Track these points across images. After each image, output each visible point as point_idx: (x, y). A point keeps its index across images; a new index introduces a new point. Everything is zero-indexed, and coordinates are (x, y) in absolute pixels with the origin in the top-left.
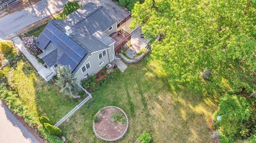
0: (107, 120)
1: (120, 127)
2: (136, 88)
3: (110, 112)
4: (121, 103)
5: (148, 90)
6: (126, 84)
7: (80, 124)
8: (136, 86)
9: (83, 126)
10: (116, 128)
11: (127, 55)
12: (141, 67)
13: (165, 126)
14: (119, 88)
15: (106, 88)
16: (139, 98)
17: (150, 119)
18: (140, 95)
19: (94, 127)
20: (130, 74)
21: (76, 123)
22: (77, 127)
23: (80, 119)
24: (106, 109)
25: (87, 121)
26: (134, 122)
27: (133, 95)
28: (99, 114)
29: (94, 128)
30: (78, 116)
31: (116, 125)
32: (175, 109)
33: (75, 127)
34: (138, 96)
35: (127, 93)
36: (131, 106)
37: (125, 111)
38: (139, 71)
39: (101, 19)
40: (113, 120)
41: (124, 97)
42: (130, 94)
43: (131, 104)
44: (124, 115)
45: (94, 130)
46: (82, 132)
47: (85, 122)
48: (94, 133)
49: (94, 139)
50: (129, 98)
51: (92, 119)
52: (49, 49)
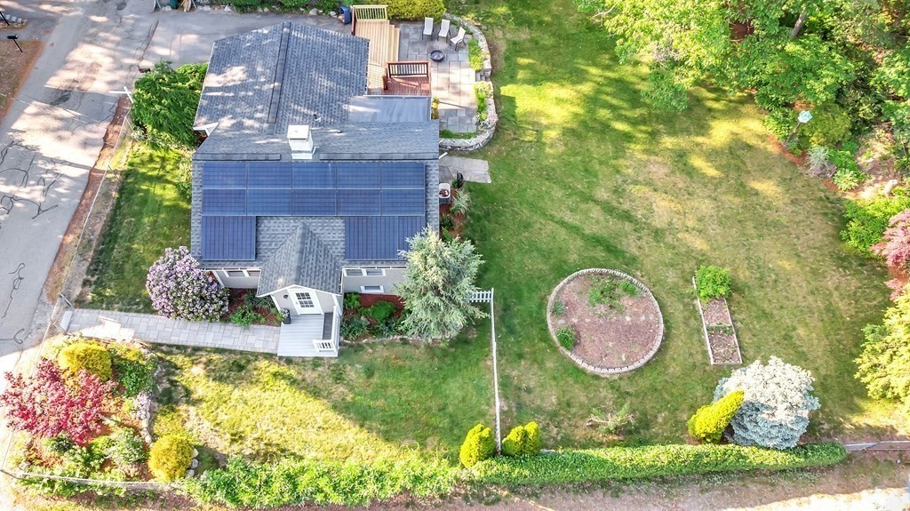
0: (587, 320)
1: (635, 309)
2: (563, 196)
3: (575, 297)
4: (573, 257)
5: (595, 180)
6: (533, 207)
7: (542, 386)
8: (558, 193)
9: (553, 383)
10: (628, 319)
11: (453, 130)
12: (516, 139)
13: (714, 227)
14: (527, 226)
15: (498, 251)
16: (596, 212)
17: (669, 239)
18: (591, 204)
19: (579, 362)
20: (512, 173)
21: (529, 391)
22: (542, 399)
23: (528, 376)
24: (557, 297)
25: (549, 364)
26: (648, 274)
27: (578, 217)
28: (554, 326)
29: (583, 365)
30: (514, 373)
31: (621, 312)
32: (691, 177)
33: (538, 402)
34: (589, 210)
35: (557, 222)
36: (601, 245)
37: (601, 266)
38: (523, 151)
39: (321, 63)
41: (563, 237)
42: (566, 219)
43: (597, 241)
44: (614, 277)
45: (590, 369)
46: (567, 397)
47: (546, 371)
48: (596, 377)
49: (612, 387)
50: (574, 230)
51: (555, 350)
52: (273, 246)
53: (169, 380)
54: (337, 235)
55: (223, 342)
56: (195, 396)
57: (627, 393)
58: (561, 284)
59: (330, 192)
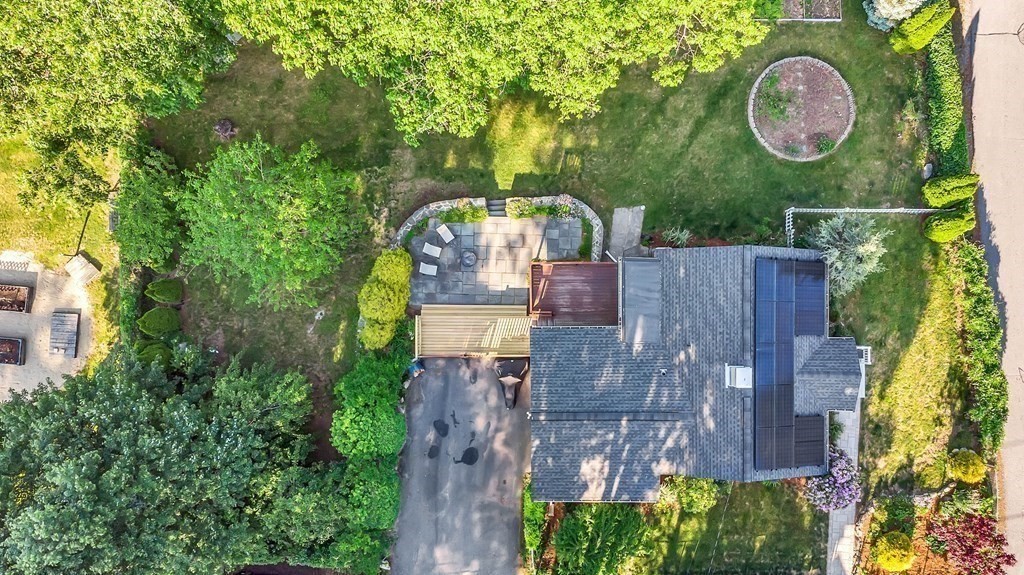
0: (803, 125)
1: (791, 80)
2: (657, 133)
3: (779, 133)
4: (733, 130)
5: (635, 98)
6: (671, 165)
7: (866, 172)
8: (652, 138)
9: (863, 162)
10: (800, 88)
11: (578, 243)
12: (580, 176)
14: (696, 173)
15: (727, 202)
18: (668, 105)
19: (843, 137)
20: (628, 184)
21: (872, 184)
22: (879, 173)
23: (857, 182)
24: (779, 150)
25: (846, 164)
26: (750, 62)
27: (684, 121)
28: (807, 155)
29: (846, 133)
30: (856, 195)
31: (794, 93)
33: (881, 177)
34: (675, 108)
35: (691, 143)
36: (718, 102)
37: (744, 105)
38: (597, 170)
39: (582, 376)
40: (791, 110)
41: (709, 137)
42: (687, 132)
43: (713, 105)
45: (849, 128)
46: (875, 152)
47: (853, 168)
48: (855, 124)
49: (865, 112)
50: (699, 125)
51: (831, 158)
52: (812, 401)
53: (892, 485)
54: (805, 343)
55: (853, 447)
56: (905, 461)
57: (869, 100)
58: (766, 145)
59: (778, 349)
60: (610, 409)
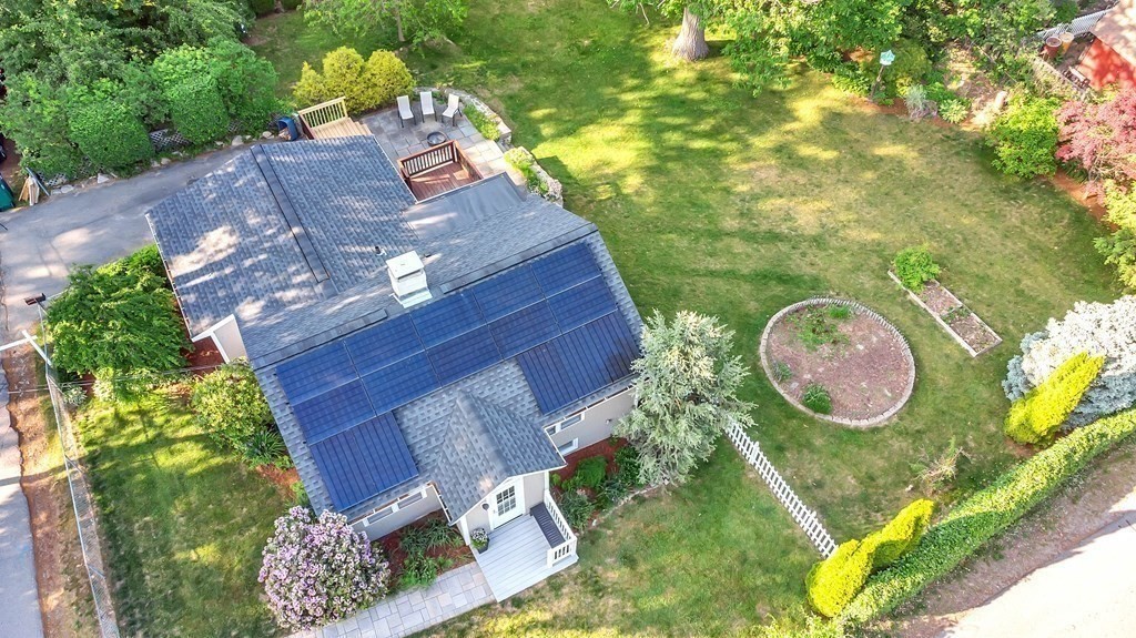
0: (821, 370)
1: (860, 333)
2: (690, 244)
3: (789, 350)
4: (752, 306)
5: (711, 211)
6: (665, 268)
7: (829, 471)
8: (682, 242)
9: (838, 462)
10: (861, 347)
12: (592, 202)
13: (866, 210)
16: (739, 246)
17: (834, 242)
18: (727, 240)
19: (846, 422)
21: (819, 485)
22: (840, 487)
23: (805, 467)
24: (769, 359)
25: (818, 442)
26: (841, 289)
27: (723, 260)
28: (789, 392)
29: (853, 424)
30: (788, 473)
31: (849, 343)
32: (807, 168)
33: (838, 493)
34: (730, 246)
35: (705, 275)
36: (770, 279)
37: (788, 301)
38: (609, 212)
40: (826, 350)
41: (723, 288)
42: (712, 267)
43: (761, 278)
44: (811, 308)
45: (864, 424)
46: (864, 470)
47: (819, 452)
48: (874, 430)
49: (900, 433)
50: (731, 275)
51: (811, 421)
54: (515, 387)
57: (918, 431)
58: (763, 342)
59: (480, 332)
60: (300, 212)
